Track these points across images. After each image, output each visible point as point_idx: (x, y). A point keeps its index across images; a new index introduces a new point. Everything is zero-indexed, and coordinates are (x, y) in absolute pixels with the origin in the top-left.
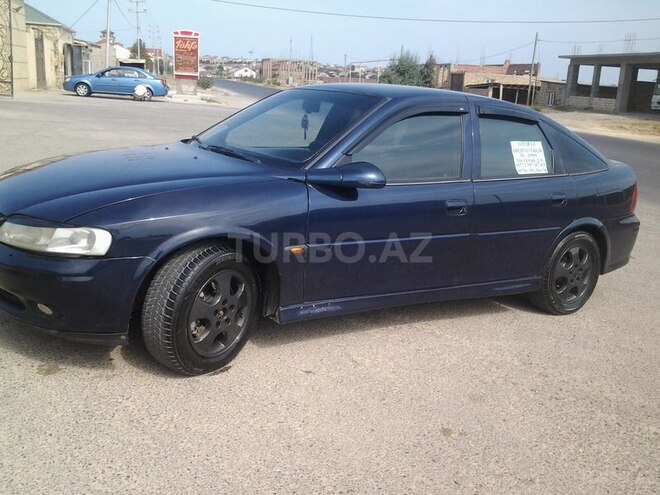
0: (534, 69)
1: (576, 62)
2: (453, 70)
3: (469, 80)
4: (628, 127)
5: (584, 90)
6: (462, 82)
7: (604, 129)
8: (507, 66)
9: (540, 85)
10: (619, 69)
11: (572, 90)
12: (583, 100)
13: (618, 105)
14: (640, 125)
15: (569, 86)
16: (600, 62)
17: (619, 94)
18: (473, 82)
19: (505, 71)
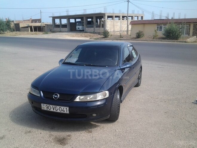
0: (39, 21)
1: (54, 18)
2: (15, 22)
3: (21, 25)
4: (75, 36)
5: (58, 26)
6: (19, 26)
7: (69, 37)
8: (31, 20)
9: (44, 25)
10: (66, 19)
11: (54, 26)
12: (58, 29)
13: (68, 30)
14: (77, 35)
15: (53, 25)
16: (61, 18)
17: (68, 27)
18: (23, 26)
19: (31, 22)
